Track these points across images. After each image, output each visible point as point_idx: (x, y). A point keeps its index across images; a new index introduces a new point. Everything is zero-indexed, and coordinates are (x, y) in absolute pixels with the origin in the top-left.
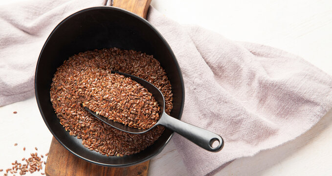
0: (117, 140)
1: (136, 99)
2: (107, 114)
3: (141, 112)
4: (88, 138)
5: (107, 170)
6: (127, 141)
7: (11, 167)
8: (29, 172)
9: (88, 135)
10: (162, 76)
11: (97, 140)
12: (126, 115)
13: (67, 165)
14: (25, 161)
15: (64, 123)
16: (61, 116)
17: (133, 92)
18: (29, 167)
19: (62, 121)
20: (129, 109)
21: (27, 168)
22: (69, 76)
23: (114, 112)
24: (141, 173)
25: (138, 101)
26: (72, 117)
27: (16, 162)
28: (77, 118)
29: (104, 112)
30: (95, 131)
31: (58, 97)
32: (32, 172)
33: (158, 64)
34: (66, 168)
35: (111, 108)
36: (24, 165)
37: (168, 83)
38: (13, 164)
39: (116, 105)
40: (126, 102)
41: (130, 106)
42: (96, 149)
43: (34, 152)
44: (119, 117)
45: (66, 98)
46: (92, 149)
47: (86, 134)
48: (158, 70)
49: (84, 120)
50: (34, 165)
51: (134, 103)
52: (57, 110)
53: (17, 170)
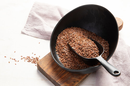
0: (74, 63)
1: (92, 49)
2: (76, 50)
3: (91, 56)
4: (62, 58)
5: (62, 74)
6: (78, 66)
7: (26, 57)
8: (31, 62)
9: (63, 57)
10: (107, 50)
11: (66, 60)
12: (84, 54)
13: (48, 64)
14: (32, 58)
15: (57, 48)
16: (58, 45)
17: (92, 46)
18: (33, 61)
19: (57, 47)
20: (86, 52)
21: (32, 60)
22: (70, 31)
23: (80, 51)
24: (75, 82)
25: (92, 51)
26: (62, 46)
27: (29, 57)
28: (63, 48)
29: (75, 49)
30: (67, 56)
31: (61, 37)
32: (32, 63)
33: (108, 45)
34: (47, 65)
35: (79, 48)
36: (31, 59)
37: (108, 53)
38: (27, 57)
39: (82, 48)
40: (87, 48)
41: (87, 51)
42: (63, 64)
43: (38, 57)
44: (80, 53)
45: (64, 38)
46: (61, 62)
47: (63, 56)
48: (107, 47)
49: (65, 50)
50: (35, 61)
51: (90, 51)
52: (58, 42)
53: (27, 59)
